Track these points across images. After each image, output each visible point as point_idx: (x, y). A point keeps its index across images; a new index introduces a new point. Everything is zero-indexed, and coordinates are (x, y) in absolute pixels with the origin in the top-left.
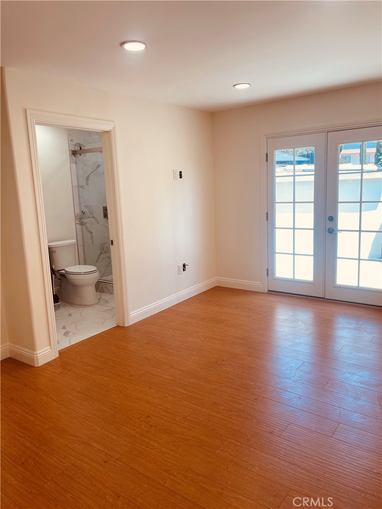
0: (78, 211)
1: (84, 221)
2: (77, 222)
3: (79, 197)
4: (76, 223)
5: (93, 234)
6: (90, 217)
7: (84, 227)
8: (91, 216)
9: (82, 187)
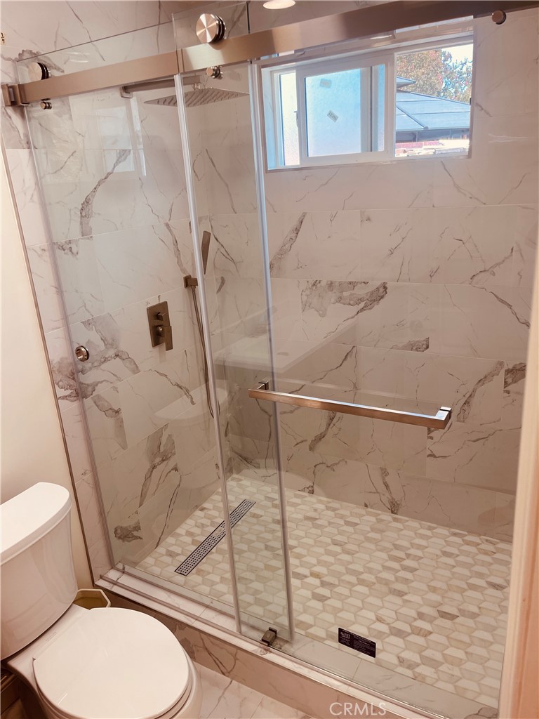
0: (60, 351)
1: (89, 378)
2: (61, 392)
3: (60, 290)
4: (57, 399)
5: (123, 414)
6: (106, 360)
7: (88, 402)
8: (111, 353)
9: (67, 247)
